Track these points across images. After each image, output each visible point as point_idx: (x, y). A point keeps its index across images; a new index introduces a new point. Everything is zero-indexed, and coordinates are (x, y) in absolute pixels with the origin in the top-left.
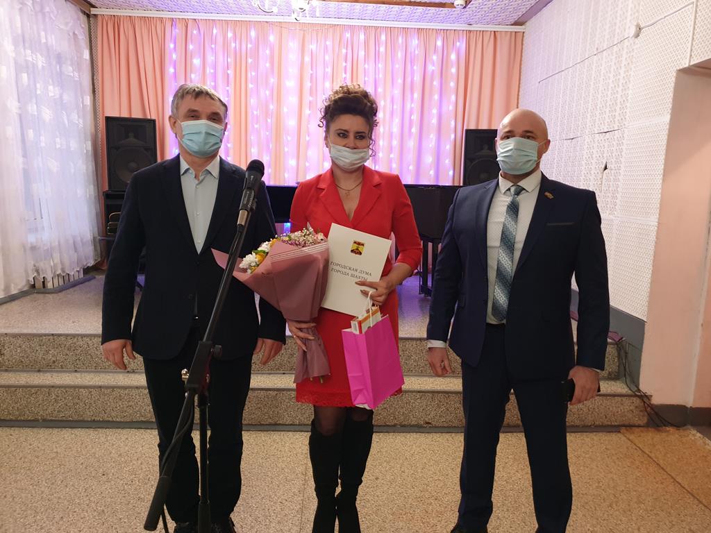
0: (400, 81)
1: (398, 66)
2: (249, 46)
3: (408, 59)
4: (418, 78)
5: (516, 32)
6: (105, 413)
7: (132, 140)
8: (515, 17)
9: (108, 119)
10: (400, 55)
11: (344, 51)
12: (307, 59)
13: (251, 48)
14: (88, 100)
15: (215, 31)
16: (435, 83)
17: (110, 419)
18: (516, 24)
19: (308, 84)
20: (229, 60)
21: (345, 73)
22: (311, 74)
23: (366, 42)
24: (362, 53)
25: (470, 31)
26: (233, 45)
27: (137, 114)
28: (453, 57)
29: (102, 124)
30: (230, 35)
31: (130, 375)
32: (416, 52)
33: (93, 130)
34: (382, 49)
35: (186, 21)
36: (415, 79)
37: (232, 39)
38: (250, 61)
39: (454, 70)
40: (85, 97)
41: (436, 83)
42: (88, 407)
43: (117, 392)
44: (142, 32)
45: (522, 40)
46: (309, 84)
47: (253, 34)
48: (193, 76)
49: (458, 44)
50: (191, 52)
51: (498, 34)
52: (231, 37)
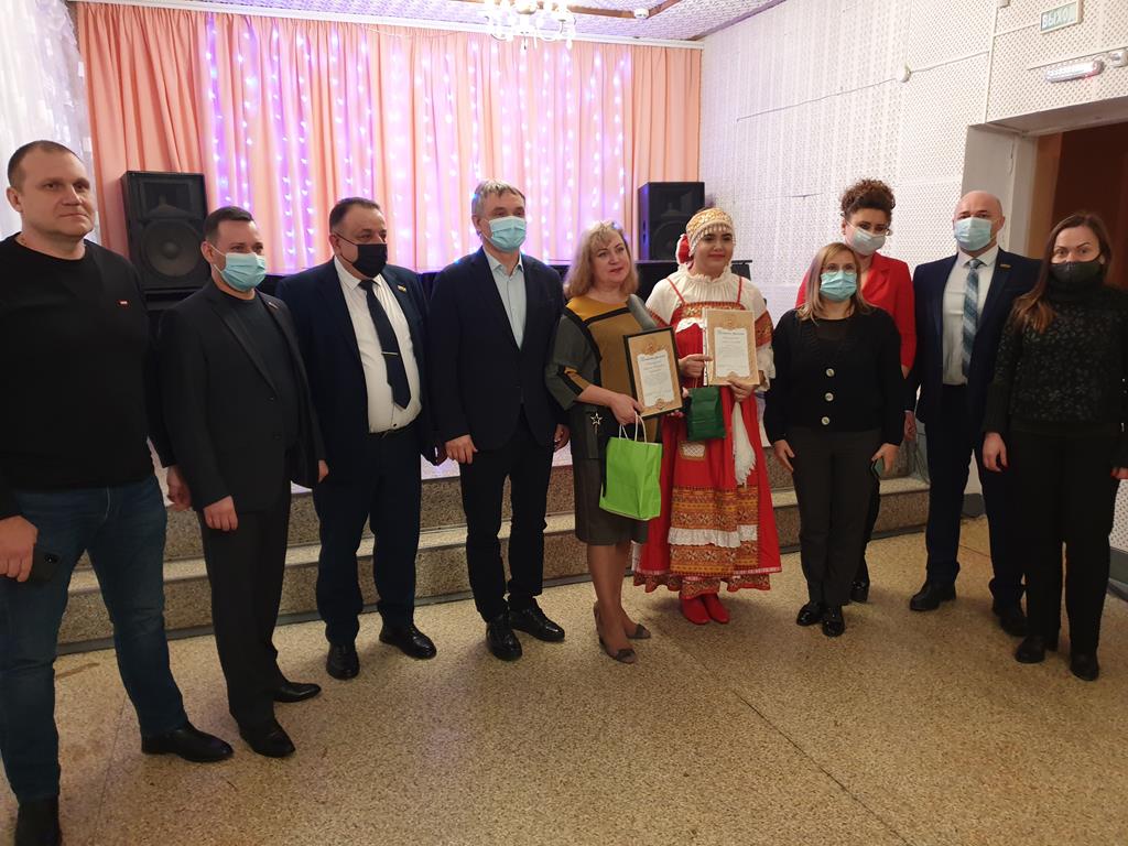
0: (549, 114)
1: (546, 93)
2: (332, 59)
3: (558, 83)
4: (572, 110)
5: (691, 49)
7: (164, 207)
8: (693, 34)
10: (547, 76)
13: (334, 63)
15: (275, 35)
18: (695, 39)
19: (423, 119)
20: (301, 80)
21: (476, 102)
23: (501, 57)
25: (635, 46)
26: (307, 57)
27: (155, 165)
28: (617, 81)
30: (300, 41)
32: (568, 73)
34: (523, 68)
35: (230, 19)
36: (569, 111)
37: (304, 49)
38: (333, 81)
39: (618, 100)
41: (596, 117)
44: (157, 33)
45: (700, 60)
47: (334, 40)
48: (247, 104)
49: (622, 63)
50: (242, 66)
51: (670, 53)
52: (302, 46)
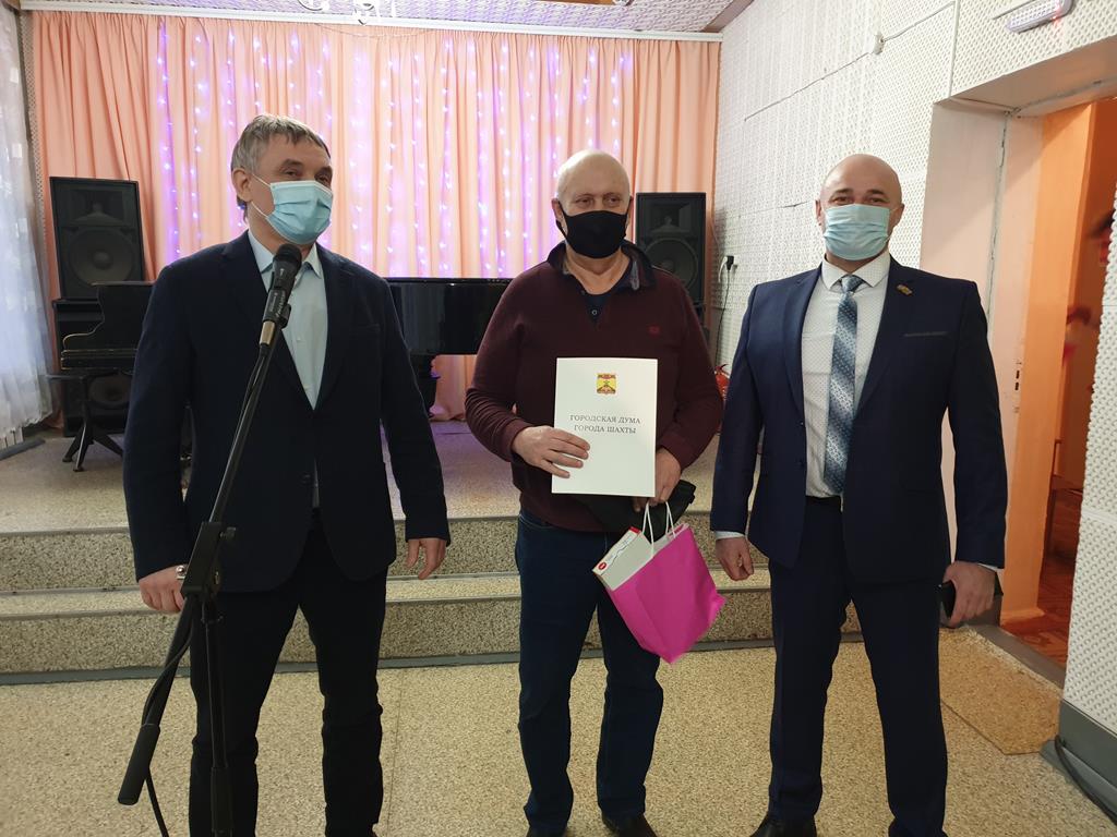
0: (533, 118)
1: (531, 94)
2: (290, 62)
3: (545, 85)
4: (561, 113)
5: (709, 43)
6: (67, 658)
7: (98, 214)
8: (706, 20)
9: (56, 182)
10: (532, 77)
11: (444, 71)
12: (385, 83)
13: (292, 66)
14: (19, 150)
15: (231, 38)
16: (587, 121)
17: (77, 667)
18: (708, 29)
19: (386, 124)
20: (258, 86)
21: (447, 106)
22: (393, 108)
23: (478, 57)
24: (472, 74)
25: (639, 41)
26: (263, 60)
27: (105, 173)
28: (615, 80)
29: (45, 190)
30: (257, 44)
31: (108, 595)
32: (557, 72)
33: (30, 200)
34: (503, 68)
35: (182, 23)
36: (557, 114)
37: (261, 51)
38: (291, 86)
39: (616, 101)
40: (13, 146)
41: (590, 121)
42: (36, 650)
43: (86, 623)
44: (109, 40)
45: (719, 56)
46: (389, 124)
47: (295, 43)
48: (198, 110)
49: (621, 60)
50: (194, 71)
51: (681, 46)
52: (258, 48)
